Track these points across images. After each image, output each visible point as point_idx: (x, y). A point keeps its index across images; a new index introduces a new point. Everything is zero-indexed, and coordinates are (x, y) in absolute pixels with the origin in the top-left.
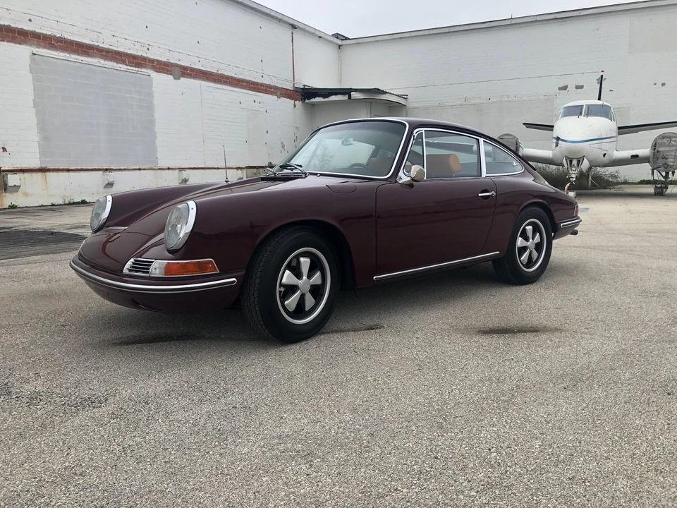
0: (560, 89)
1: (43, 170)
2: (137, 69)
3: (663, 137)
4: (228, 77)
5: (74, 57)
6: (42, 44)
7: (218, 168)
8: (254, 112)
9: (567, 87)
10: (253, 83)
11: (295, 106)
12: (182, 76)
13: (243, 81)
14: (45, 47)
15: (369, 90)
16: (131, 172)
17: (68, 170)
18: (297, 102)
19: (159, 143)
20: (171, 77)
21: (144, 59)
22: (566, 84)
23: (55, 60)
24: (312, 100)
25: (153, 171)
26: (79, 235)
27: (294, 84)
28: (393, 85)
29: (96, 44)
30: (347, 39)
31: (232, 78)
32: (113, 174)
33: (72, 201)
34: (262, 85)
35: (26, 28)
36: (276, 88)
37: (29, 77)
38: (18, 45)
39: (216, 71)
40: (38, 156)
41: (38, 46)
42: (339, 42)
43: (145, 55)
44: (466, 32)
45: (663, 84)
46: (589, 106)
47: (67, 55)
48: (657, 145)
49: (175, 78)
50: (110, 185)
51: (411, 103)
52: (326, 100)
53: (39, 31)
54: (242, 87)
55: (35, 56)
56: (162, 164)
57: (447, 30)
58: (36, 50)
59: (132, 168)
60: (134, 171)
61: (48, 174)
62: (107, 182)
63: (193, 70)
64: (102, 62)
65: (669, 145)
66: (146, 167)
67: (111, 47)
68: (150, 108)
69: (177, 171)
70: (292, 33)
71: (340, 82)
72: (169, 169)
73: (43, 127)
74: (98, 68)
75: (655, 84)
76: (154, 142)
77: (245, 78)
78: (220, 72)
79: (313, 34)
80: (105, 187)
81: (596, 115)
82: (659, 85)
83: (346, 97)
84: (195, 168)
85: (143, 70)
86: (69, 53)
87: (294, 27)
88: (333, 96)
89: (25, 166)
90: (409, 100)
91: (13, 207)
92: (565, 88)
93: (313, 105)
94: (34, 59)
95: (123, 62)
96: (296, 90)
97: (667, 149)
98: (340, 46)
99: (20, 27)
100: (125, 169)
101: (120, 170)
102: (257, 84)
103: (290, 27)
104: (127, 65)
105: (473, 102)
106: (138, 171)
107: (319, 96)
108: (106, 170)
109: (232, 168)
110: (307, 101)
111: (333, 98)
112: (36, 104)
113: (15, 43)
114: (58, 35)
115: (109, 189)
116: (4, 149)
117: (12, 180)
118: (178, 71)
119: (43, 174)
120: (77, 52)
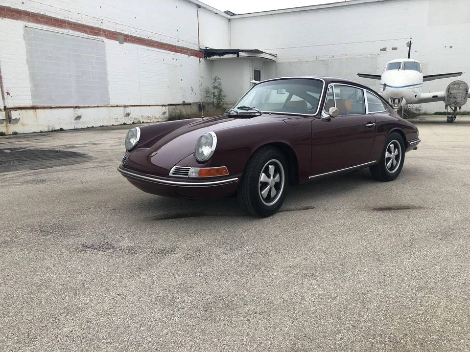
0: (381, 50)
1: (34, 108)
2: (95, 37)
3: (454, 83)
4: (155, 42)
5: (53, 28)
6: (32, 20)
7: (149, 106)
8: (173, 66)
9: (386, 48)
10: (172, 46)
11: (200, 62)
12: (125, 42)
13: (166, 44)
14: (33, 22)
15: (251, 50)
16: (92, 109)
17: (51, 108)
18: (201, 59)
19: (110, 88)
20: (117, 42)
21: (99, 29)
22: (385, 47)
23: (40, 31)
24: (212, 58)
25: (107, 108)
26: (76, 153)
27: (199, 47)
28: (267, 47)
29: (67, 19)
30: (234, 14)
31: (158, 43)
32: (81, 110)
33: (54, 129)
34: (178, 47)
35: (20, 8)
36: (187, 49)
37: (23, 43)
38: (15, 21)
39: (147, 38)
40: (30, 98)
41: (29, 21)
42: (229, 17)
43: (100, 27)
44: (317, 10)
45: (451, 47)
46: (405, 63)
48: (450, 89)
49: (120, 43)
50: (79, 118)
51: (279, 60)
52: (222, 57)
53: (29, 10)
54: (165, 49)
55: (27, 28)
56: (112, 103)
57: (304, 9)
58: (27, 24)
59: (93, 106)
60: (94, 108)
61: (37, 110)
62: (77, 116)
63: (132, 37)
64: (72, 32)
65: (458, 89)
66: (102, 105)
67: (77, 22)
68: (104, 64)
69: (123, 108)
70: (198, 11)
71: (230, 44)
72: (117, 106)
73: (33, 78)
74: (69, 36)
75: (446, 47)
76: (107, 88)
77: (167, 43)
78: (150, 39)
79: (212, 11)
80: (76, 119)
81: (410, 69)
82: (448, 47)
83: (235, 56)
84: (134, 106)
85: (99, 37)
86: (49, 26)
87: (199, 6)
88: (227, 55)
89: (22, 105)
90: (278, 58)
91: (15, 133)
92: (384, 49)
93: (212, 61)
94: (26, 30)
95: (85, 32)
96: (201, 50)
97: (457, 91)
98: (229, 20)
99: (16, 8)
100: (88, 107)
101: (85, 107)
102: (175, 47)
103: (196, 7)
104: (88, 34)
105: (321, 59)
106: (97, 108)
107: (217, 55)
108: (76, 107)
109: (159, 105)
110: (208, 58)
111: (226, 56)
112: (28, 62)
113: (14, 19)
114: (42, 13)
115: (78, 121)
116: (8, 94)
117: (14, 115)
118: (122, 37)
119: (34, 110)
120: (54, 25)
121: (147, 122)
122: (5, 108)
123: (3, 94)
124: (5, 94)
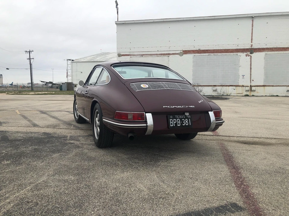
14: (270, 51)
17: (273, 86)
23: (273, 54)
33: (272, 95)
35: (264, 47)
37: (264, 60)
38: (261, 53)
40: (263, 82)
41: (268, 51)
47: (278, 52)
53: (269, 47)
58: (267, 53)
61: (265, 87)
73: (266, 74)
80: (287, 91)
89: (258, 85)
91: (253, 96)
94: (266, 55)
99: (262, 47)
112: (264, 68)
114: (275, 47)
116: (253, 80)
117: (253, 88)
120: (282, 51)
122: (251, 86)
123: (251, 81)
124: (252, 81)
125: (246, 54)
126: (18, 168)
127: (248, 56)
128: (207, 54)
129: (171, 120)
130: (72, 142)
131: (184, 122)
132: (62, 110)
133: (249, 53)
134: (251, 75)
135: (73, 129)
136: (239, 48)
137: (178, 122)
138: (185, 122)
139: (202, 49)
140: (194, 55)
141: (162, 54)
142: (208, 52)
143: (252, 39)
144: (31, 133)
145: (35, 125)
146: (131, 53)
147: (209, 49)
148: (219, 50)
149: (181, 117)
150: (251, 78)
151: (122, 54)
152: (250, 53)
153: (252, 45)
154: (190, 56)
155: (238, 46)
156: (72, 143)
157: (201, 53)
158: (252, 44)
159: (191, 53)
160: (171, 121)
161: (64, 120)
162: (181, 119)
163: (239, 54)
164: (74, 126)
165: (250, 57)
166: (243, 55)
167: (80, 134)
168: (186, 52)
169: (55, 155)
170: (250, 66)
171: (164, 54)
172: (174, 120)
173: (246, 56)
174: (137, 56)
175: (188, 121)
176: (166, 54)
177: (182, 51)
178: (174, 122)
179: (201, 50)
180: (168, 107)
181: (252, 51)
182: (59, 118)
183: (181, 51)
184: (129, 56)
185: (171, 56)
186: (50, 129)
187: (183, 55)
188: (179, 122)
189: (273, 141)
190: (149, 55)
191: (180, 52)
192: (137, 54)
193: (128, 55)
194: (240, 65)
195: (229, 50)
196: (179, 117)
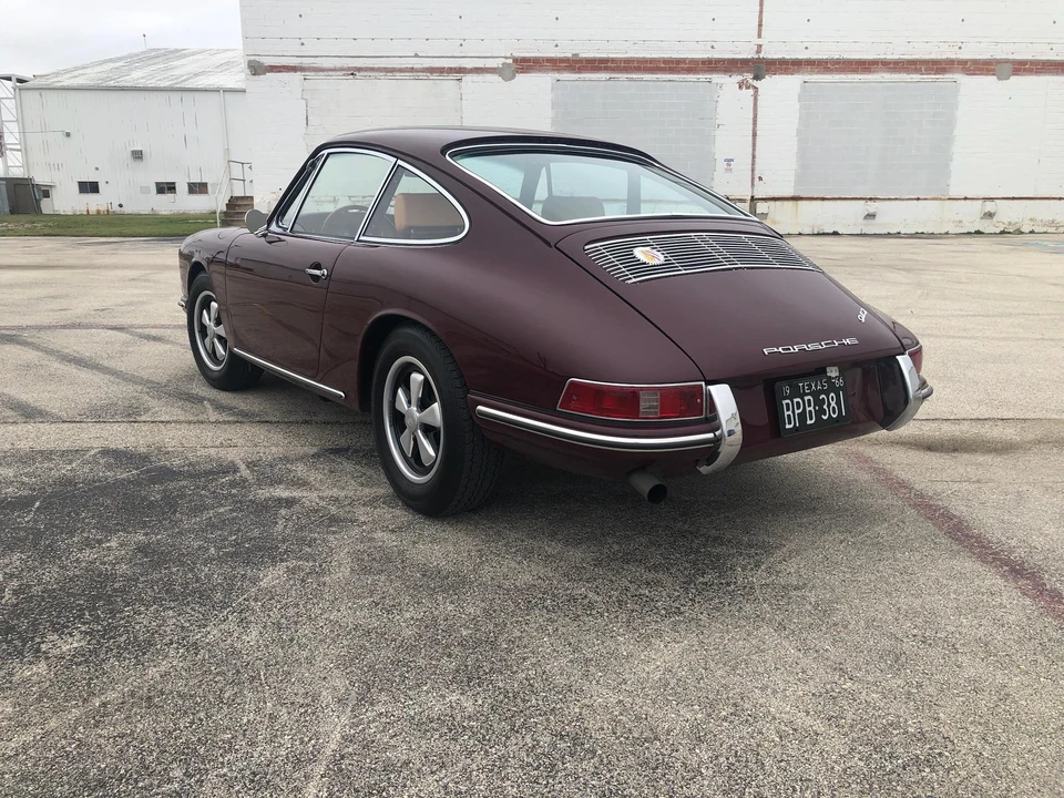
1: (795, 199)
2: (937, 76)
5: (852, 77)
6: (817, 69)
12: (1014, 75)
14: (819, 73)
16: (905, 202)
17: (823, 199)
19: (955, 166)
20: (994, 78)
21: (951, 62)
23: (829, 84)
25: (940, 202)
29: (882, 57)
32: (878, 204)
33: (821, 232)
35: (800, 57)
37: (798, 106)
38: (790, 76)
40: (793, 184)
41: (811, 72)
43: (953, 56)
47: (843, 76)
49: (999, 79)
50: (871, 216)
53: (814, 57)
55: (807, 84)
56: (955, 192)
58: (808, 77)
59: (908, 197)
60: (910, 202)
61: (799, 202)
62: (868, 213)
63: (1036, 62)
64: (887, 76)
66: (928, 197)
67: (902, 57)
68: (949, 122)
69: (980, 202)
72: (966, 199)
73: (802, 154)
74: (880, 84)
76: (947, 166)
80: (865, 218)
84: (1014, 198)
85: (947, 76)
86: (846, 74)
89: (776, 195)
94: (804, 87)
95: (917, 71)
99: (794, 57)
100: (896, 199)
101: (889, 199)
104: (922, 74)
106: (915, 201)
108: (871, 199)
112: (799, 132)
113: (788, 74)
114: (836, 57)
115: (870, 221)
116: (760, 179)
117: (761, 207)
118: (1009, 67)
119: (795, 202)
120: (855, 71)
121: (1046, 233)
122: (753, 198)
123: (753, 179)
124: (757, 179)
125: (740, 78)
126: (152, 671)
127: (748, 88)
128: (604, 76)
129: (787, 404)
130: (282, 492)
131: (825, 407)
132: (85, 321)
133: (749, 76)
134: (756, 160)
135: (225, 422)
136: (716, 55)
137: (808, 409)
138: (829, 405)
139: (583, 55)
140: (557, 76)
141: (432, 70)
142: (607, 69)
143: (760, 25)
144: (47, 455)
145: (29, 413)
146: (306, 62)
147: (611, 56)
148: (645, 61)
149: (816, 386)
150: (753, 171)
151: (268, 61)
152: (754, 78)
153: (760, 46)
154: (542, 81)
155: (712, 47)
156: (290, 503)
157: (580, 70)
158: (760, 42)
159: (546, 70)
160: (788, 410)
161: (145, 374)
162: (815, 394)
163: (717, 78)
164: (219, 407)
165: (751, 91)
166: (729, 82)
167: (281, 449)
168: (525, 65)
169: (272, 576)
170: (751, 127)
171: (441, 71)
172: (795, 400)
173: (740, 87)
174: (330, 73)
175: (838, 403)
176: (451, 70)
177: (510, 61)
178: (797, 412)
179: (581, 61)
180: (780, 349)
181: (759, 67)
182: (106, 363)
183: (506, 58)
184: (299, 73)
185: (468, 78)
186: (116, 426)
187: (513, 77)
188: (811, 408)
189: (1010, 433)
190: (379, 70)
191: (503, 64)
192: (332, 66)
193: (294, 69)
194: (718, 122)
195: (682, 61)
196: (810, 386)
